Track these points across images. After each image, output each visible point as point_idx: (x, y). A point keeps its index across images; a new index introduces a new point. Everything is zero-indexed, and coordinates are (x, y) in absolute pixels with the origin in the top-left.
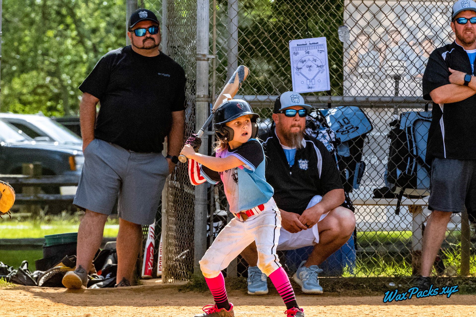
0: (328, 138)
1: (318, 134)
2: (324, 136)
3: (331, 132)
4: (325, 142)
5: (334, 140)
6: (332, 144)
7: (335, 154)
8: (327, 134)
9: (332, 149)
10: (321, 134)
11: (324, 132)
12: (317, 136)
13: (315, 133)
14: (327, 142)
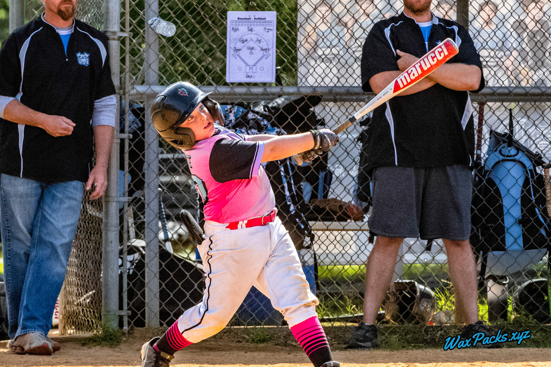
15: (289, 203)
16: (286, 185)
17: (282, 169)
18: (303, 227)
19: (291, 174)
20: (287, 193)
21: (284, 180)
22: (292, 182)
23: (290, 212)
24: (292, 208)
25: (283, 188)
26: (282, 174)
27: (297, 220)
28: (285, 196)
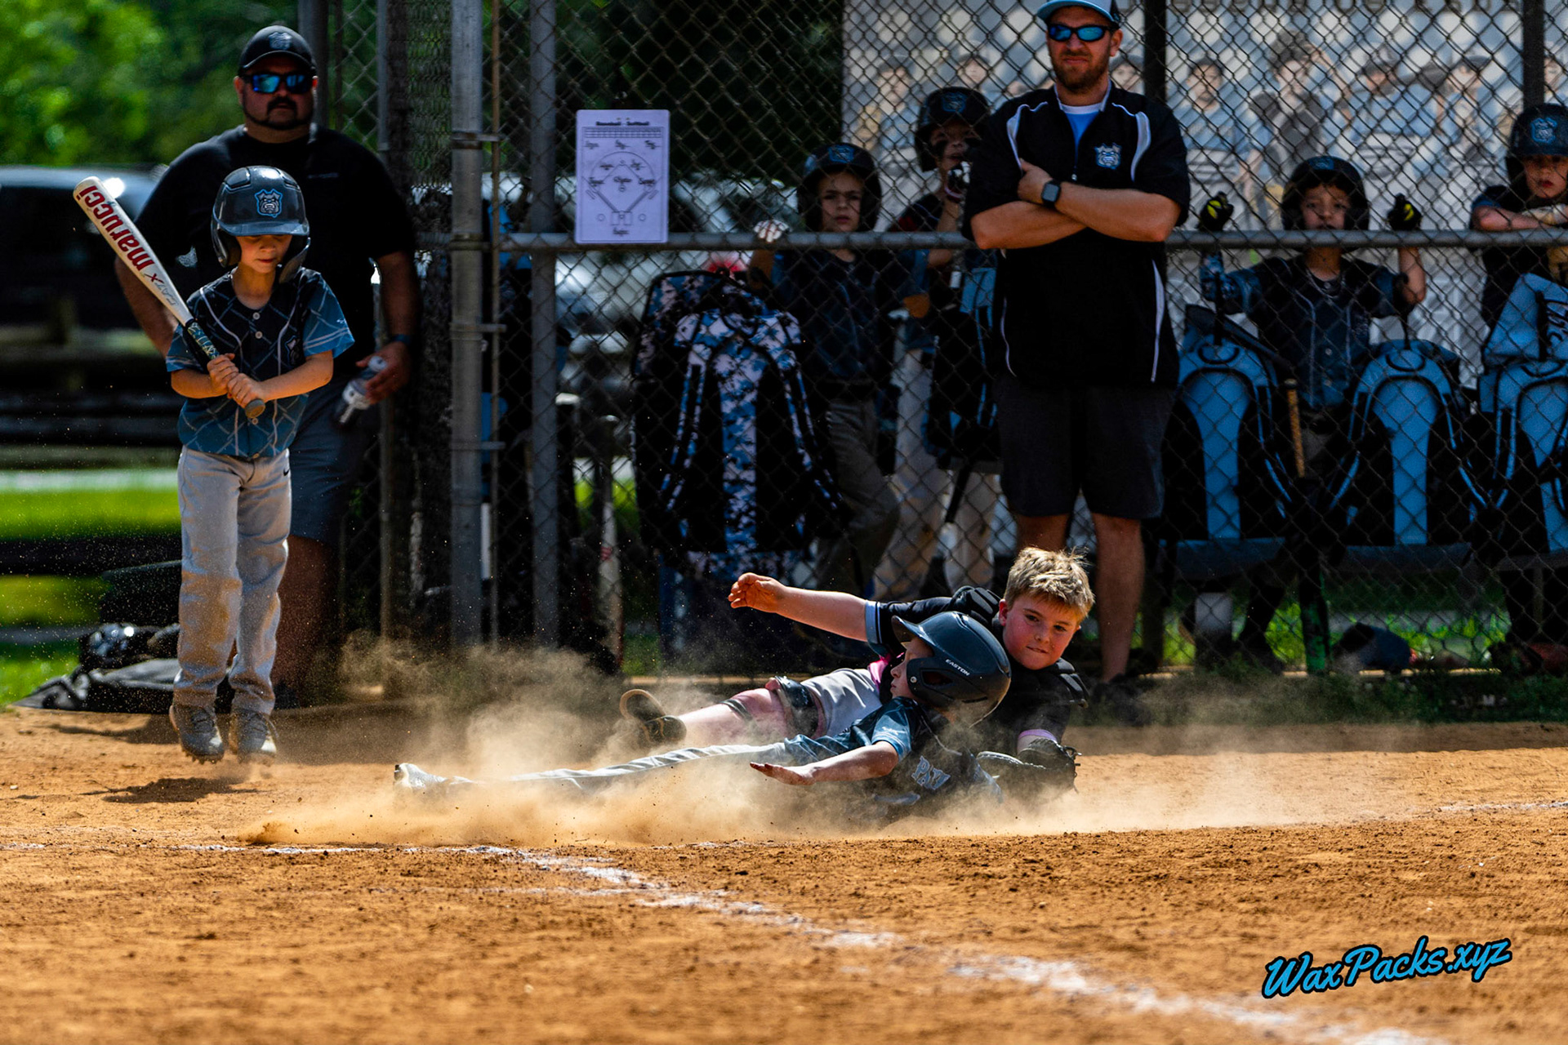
0: (781, 336)
1: (756, 326)
2: (771, 333)
3: (789, 322)
4: (774, 346)
5: (798, 341)
6: (792, 353)
7: (799, 376)
8: (779, 328)
9: (792, 362)
10: (765, 329)
11: (771, 321)
12: (755, 332)
13: (749, 324)
14: (778, 345)
15: (801, 451)
16: (794, 417)
17: (788, 388)
18: (827, 495)
19: (804, 396)
20: (797, 433)
21: (792, 408)
22: (807, 411)
23: (803, 467)
24: (807, 460)
25: (790, 423)
26: (788, 396)
27: (817, 482)
28: (793, 437)
